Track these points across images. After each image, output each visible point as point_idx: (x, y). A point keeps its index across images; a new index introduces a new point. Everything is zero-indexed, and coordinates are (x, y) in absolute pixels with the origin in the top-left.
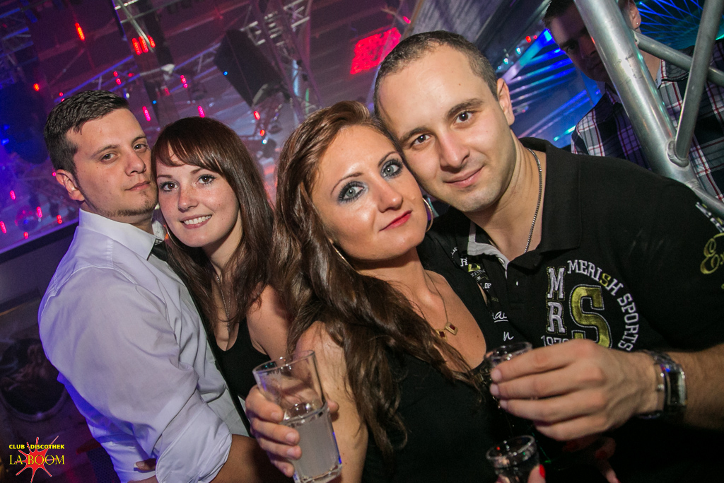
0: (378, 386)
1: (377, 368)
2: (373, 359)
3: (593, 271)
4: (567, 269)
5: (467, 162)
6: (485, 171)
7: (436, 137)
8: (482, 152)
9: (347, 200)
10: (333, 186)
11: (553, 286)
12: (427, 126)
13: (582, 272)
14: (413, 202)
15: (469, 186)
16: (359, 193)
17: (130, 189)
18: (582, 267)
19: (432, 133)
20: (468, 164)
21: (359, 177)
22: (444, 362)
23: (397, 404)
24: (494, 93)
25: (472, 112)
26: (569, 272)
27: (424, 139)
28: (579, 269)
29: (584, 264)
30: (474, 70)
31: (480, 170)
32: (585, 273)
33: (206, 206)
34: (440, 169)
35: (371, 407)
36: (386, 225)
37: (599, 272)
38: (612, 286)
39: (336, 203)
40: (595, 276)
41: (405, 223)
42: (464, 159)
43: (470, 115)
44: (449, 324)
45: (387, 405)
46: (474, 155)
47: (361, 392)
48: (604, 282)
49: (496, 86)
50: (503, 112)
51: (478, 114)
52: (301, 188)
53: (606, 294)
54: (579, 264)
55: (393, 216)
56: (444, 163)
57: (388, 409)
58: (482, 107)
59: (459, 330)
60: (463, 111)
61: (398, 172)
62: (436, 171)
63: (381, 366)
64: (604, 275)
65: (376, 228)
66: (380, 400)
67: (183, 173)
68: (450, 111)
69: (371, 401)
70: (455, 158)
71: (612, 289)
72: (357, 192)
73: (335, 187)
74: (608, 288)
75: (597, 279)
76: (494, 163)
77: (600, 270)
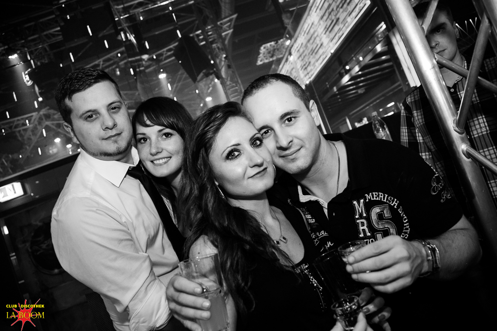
0: (238, 273)
1: (238, 261)
2: (236, 256)
3: (382, 197)
4: (365, 199)
5: (292, 145)
6: (303, 150)
7: (274, 131)
8: (301, 140)
9: (231, 159)
10: (223, 151)
11: (357, 211)
12: (269, 125)
13: (375, 199)
14: (268, 163)
15: (294, 159)
16: (238, 155)
17: (106, 139)
18: (375, 196)
19: (272, 129)
20: (293, 146)
21: (239, 146)
22: (279, 260)
23: (249, 284)
24: (308, 107)
25: (295, 117)
26: (367, 201)
27: (268, 132)
28: (373, 198)
29: (376, 194)
30: (295, 94)
31: (299, 149)
32: (377, 199)
33: (167, 151)
34: (276, 149)
35: (234, 285)
36: (252, 175)
37: (386, 197)
38: (394, 203)
39: (224, 161)
40: (384, 199)
41: (264, 174)
42: (290, 143)
43: (293, 119)
44: (282, 237)
45: (243, 284)
46: (296, 141)
47: (228, 276)
48: (390, 202)
49: (309, 104)
50: (313, 119)
51: (297, 118)
52: (203, 151)
53: (391, 208)
54: (373, 195)
55: (257, 170)
56: (278, 146)
57: (244, 287)
58: (300, 114)
59: (288, 240)
60: (289, 117)
61: (260, 145)
62: (275, 150)
63: (240, 260)
64: (389, 198)
65: (246, 177)
66: (239, 281)
67: (152, 131)
68: (281, 116)
69: (234, 282)
70: (284, 143)
71: (395, 205)
72: (236, 155)
73: (224, 152)
74: (392, 205)
75: (385, 201)
76: (307, 146)
77: (386, 196)
